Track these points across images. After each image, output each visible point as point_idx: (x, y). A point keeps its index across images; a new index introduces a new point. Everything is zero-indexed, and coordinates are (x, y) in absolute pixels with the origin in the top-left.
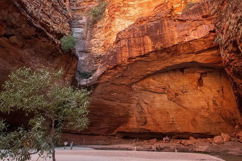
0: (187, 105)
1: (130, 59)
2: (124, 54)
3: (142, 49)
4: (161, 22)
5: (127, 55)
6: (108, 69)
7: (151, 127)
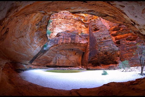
0: (70, 59)
1: (62, 43)
2: (61, 41)
3: (67, 41)
4: (76, 35)
5: (62, 42)
6: (54, 45)
7: (57, 64)
